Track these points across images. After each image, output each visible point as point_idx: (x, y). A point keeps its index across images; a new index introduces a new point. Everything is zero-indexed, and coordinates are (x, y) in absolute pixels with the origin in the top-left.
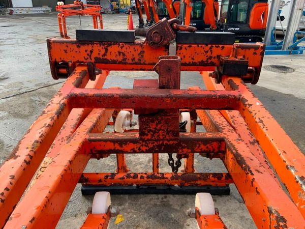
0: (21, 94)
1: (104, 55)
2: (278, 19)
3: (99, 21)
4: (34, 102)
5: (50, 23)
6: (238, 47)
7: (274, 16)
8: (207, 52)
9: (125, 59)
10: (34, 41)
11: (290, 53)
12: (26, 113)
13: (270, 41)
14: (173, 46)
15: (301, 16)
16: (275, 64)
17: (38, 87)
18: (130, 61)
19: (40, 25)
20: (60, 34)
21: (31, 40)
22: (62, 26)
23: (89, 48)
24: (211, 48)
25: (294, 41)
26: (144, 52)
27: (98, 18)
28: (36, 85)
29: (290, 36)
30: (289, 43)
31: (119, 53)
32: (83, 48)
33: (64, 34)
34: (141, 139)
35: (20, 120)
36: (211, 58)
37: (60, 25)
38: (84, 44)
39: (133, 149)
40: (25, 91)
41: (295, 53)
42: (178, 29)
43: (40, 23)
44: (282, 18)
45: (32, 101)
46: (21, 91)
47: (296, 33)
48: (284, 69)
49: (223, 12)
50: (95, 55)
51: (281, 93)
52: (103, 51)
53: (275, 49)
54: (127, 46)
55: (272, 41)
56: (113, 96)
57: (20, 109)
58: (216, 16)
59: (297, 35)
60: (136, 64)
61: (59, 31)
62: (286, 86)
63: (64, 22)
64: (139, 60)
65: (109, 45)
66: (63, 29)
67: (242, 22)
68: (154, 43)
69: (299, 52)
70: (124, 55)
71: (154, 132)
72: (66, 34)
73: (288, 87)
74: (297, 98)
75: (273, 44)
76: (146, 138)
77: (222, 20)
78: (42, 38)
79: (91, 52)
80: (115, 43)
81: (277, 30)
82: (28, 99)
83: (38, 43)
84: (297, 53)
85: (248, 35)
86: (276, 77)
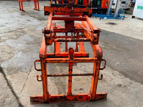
0: (10, 32)
1: (57, 10)
2: (112, 5)
3: (37, 4)
4: (17, 34)
5: (13, 4)
6: (87, 9)
7: (111, 3)
8: (80, 10)
9: (62, 11)
10: (8, 12)
11: (116, 18)
12: (15, 37)
13: (109, 13)
14: (73, 8)
15: (121, 3)
16: (110, 22)
17: (17, 29)
18: (63, 11)
19: (8, 5)
20: (20, 9)
21: (7, 11)
22: (21, 6)
23: (54, 8)
24: (81, 9)
25: (118, 13)
26: (66, 9)
27: (37, 2)
28: (16, 29)
29: (117, 12)
30: (116, 14)
31: (60, 9)
32: (52, 8)
33: (21, 9)
34: (66, 29)
35: (14, 40)
36: (81, 11)
37: (20, 5)
38: (52, 7)
39: (64, 31)
40: (12, 31)
41: (118, 18)
42: (74, 4)
43: (8, 4)
44: (114, 4)
45: (16, 34)
46: (10, 31)
47: (119, 10)
48: (113, 24)
49: (91, 1)
50: (55, 10)
51: (110, 32)
52: (57, 9)
53: (111, 17)
54: (62, 8)
55: (110, 13)
56: (61, 17)
57: (12, 36)
58: (88, 3)
59: (119, 11)
60: (64, 12)
61: (19, 8)
62: (112, 30)
63: (22, 4)
64: (65, 11)
65: (58, 7)
66: (21, 7)
67: (98, 5)
68: (69, 7)
69: (120, 18)
70: (61, 10)
71: (69, 27)
72: (22, 9)
73: (113, 30)
74: (116, 33)
75: (110, 15)
76: (67, 29)
77: (90, 4)
78: (11, 11)
79: (54, 9)
80: (60, 7)
81: (112, 9)
82: (14, 33)
83: (10, 13)
84: (119, 18)
85: (101, 11)
86: (110, 27)
